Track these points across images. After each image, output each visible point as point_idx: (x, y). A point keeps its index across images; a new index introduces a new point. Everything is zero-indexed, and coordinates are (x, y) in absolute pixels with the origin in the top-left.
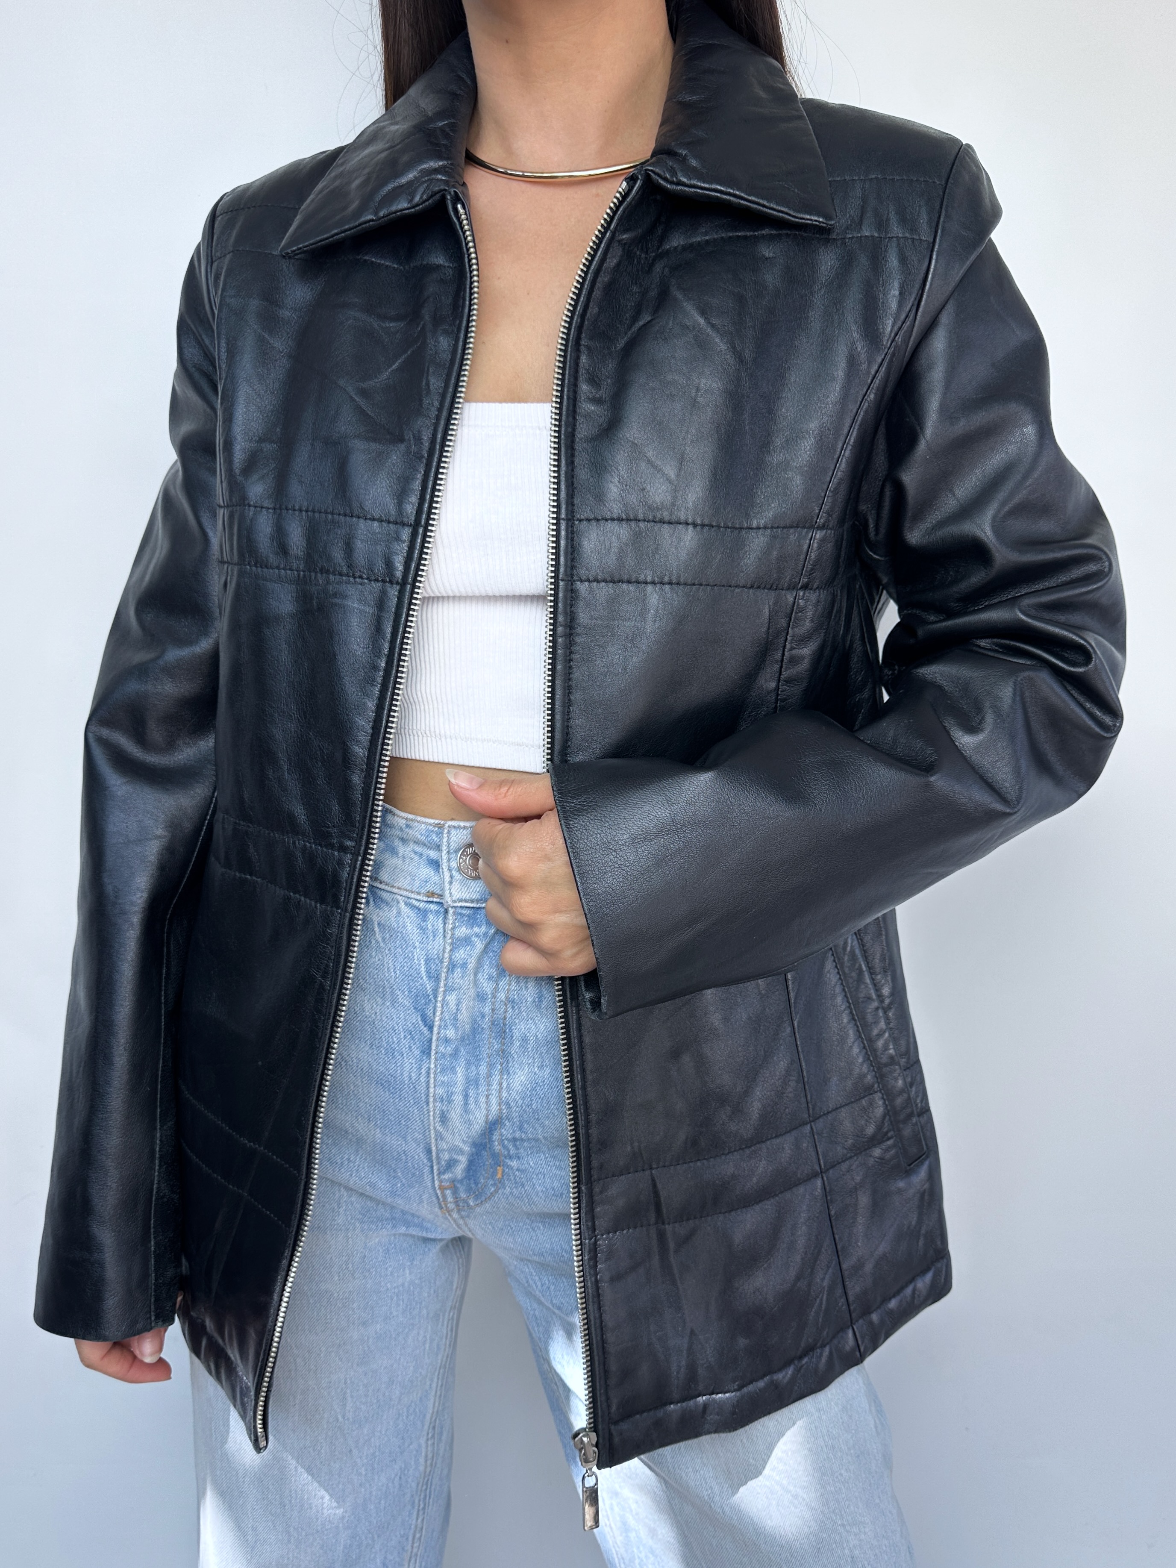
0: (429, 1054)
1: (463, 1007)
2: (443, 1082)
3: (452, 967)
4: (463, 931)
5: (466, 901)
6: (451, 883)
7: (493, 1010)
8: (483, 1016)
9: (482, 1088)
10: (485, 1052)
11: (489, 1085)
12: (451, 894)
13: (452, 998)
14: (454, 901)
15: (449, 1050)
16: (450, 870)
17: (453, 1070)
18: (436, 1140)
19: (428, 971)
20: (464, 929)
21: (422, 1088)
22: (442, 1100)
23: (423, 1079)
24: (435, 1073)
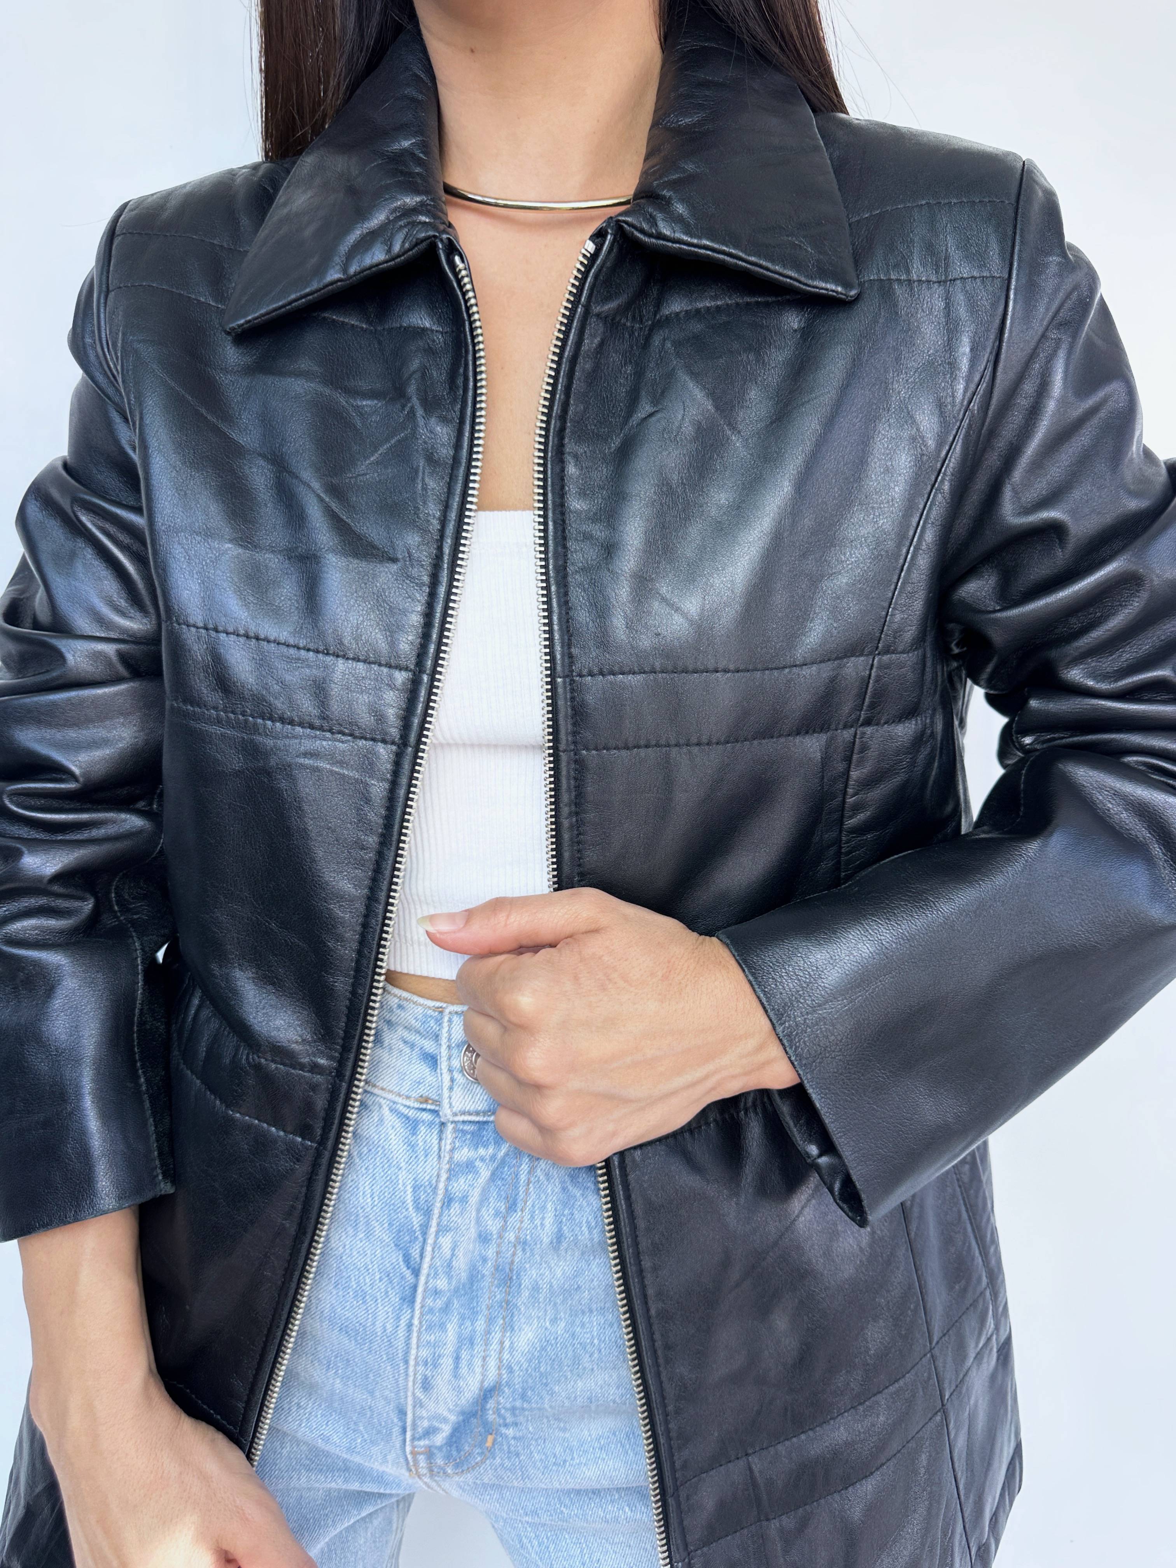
0: (413, 1301)
1: (460, 1253)
2: (429, 1342)
3: (448, 1200)
4: (464, 1154)
5: (470, 1114)
6: (451, 1089)
7: (498, 1253)
8: (485, 1260)
9: (478, 1348)
10: (484, 1302)
11: (486, 1345)
12: (450, 1103)
13: (446, 1242)
14: (455, 1114)
15: (439, 1303)
16: (450, 1070)
17: (442, 1326)
18: (414, 1407)
19: (416, 1201)
20: (466, 1150)
21: (400, 1344)
22: (426, 1363)
23: (402, 1332)
24: (419, 1332)
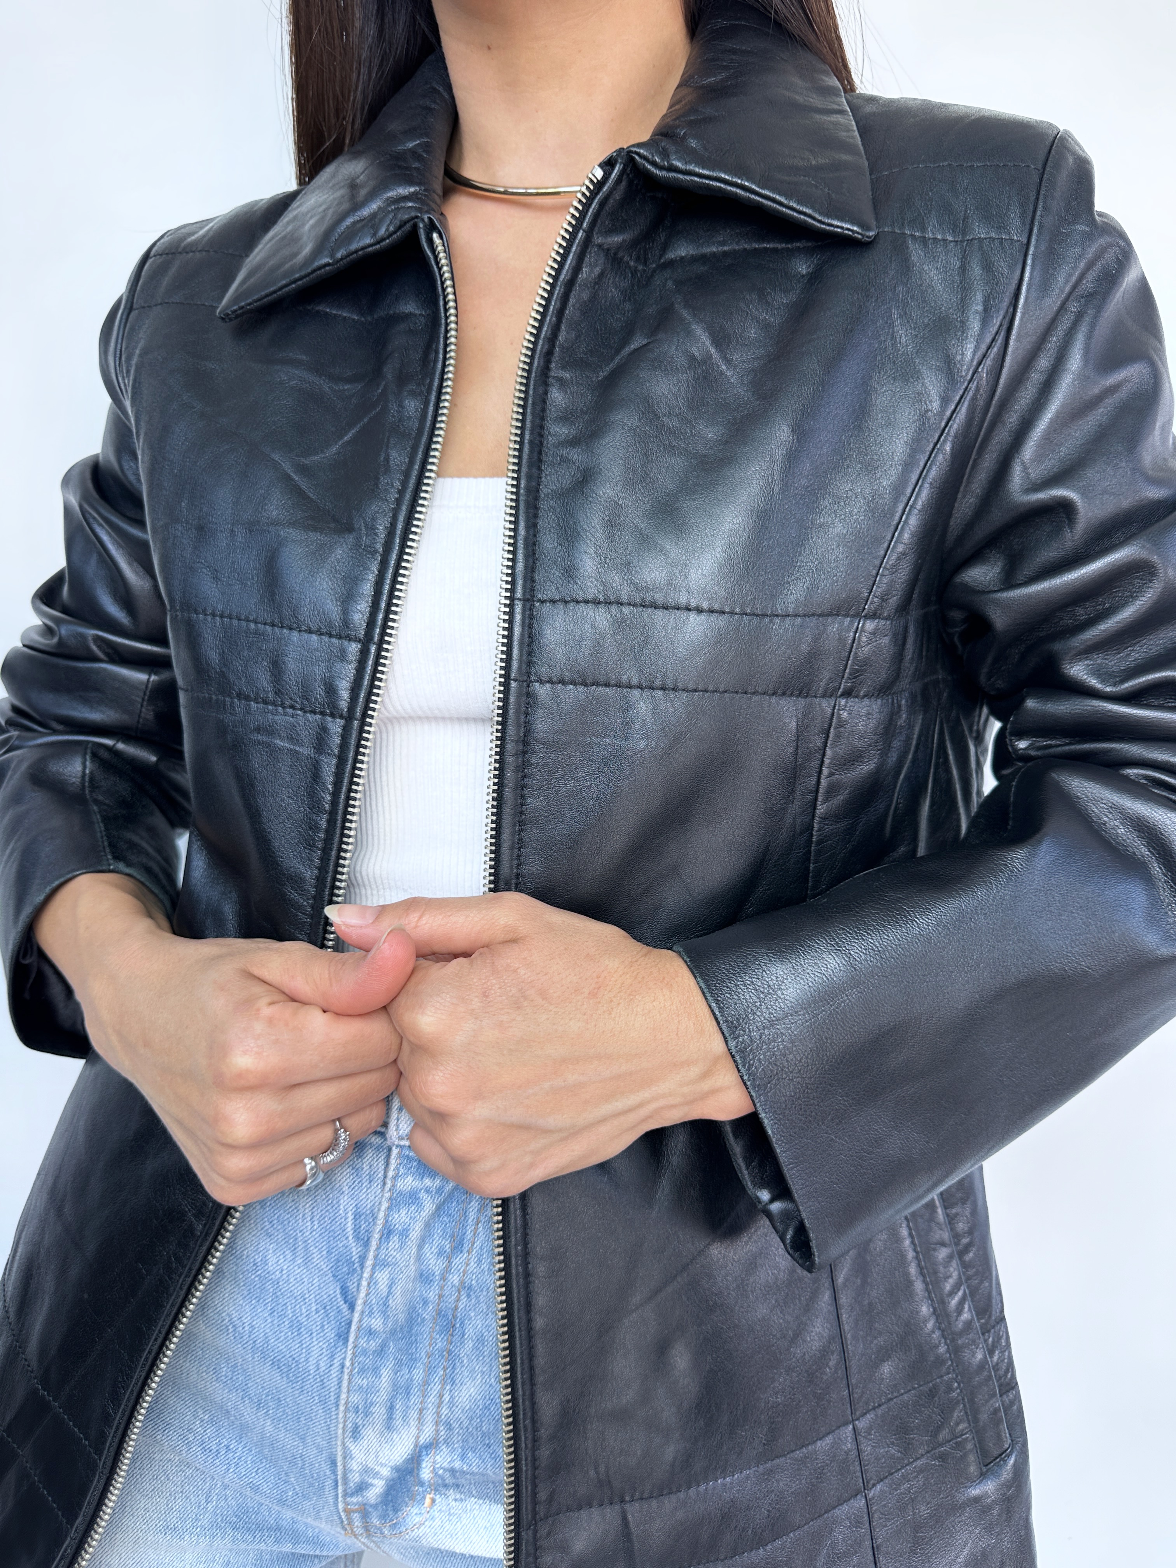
0: (346, 1340)
1: (398, 1291)
2: (360, 1388)
3: (387, 1233)
4: (408, 1183)
6: (400, 1111)
7: (440, 1296)
8: (426, 1303)
9: (414, 1399)
10: (424, 1349)
11: (424, 1396)
12: (398, 1126)
13: (383, 1277)
14: (401, 1138)
15: (373, 1345)
17: (376, 1371)
18: (344, 1458)
19: (356, 1229)
20: (410, 1178)
21: (332, 1385)
22: (357, 1410)
23: (334, 1373)
24: (351, 1374)
